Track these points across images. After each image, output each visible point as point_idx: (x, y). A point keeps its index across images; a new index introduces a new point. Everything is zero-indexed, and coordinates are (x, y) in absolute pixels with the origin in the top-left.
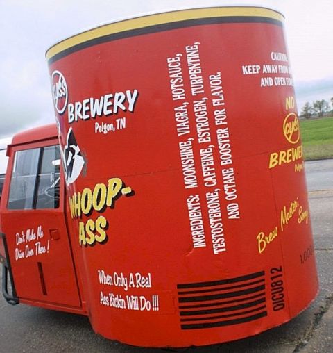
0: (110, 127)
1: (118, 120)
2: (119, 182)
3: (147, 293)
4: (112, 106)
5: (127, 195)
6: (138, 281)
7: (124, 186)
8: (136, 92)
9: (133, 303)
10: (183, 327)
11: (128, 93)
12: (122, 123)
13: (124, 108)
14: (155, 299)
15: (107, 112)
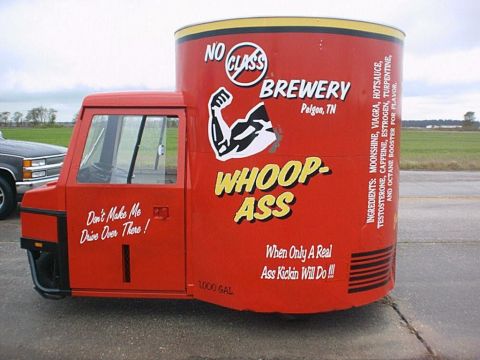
0: (320, 110)
1: (329, 106)
2: (318, 161)
3: (325, 263)
4: (326, 91)
5: (325, 174)
6: (319, 252)
7: (322, 165)
8: (349, 85)
9: (308, 273)
10: (350, 291)
11: (343, 83)
12: (332, 108)
13: (336, 96)
14: (332, 268)
15: (318, 96)
